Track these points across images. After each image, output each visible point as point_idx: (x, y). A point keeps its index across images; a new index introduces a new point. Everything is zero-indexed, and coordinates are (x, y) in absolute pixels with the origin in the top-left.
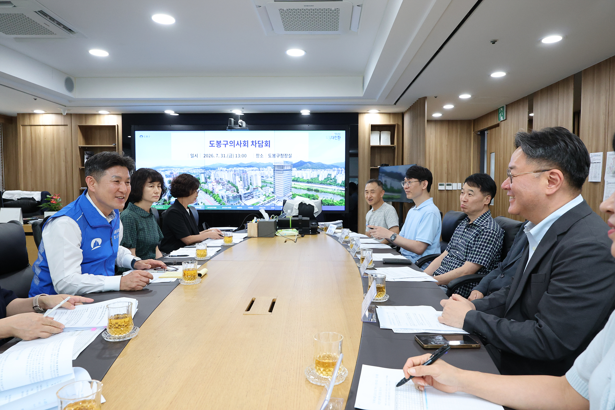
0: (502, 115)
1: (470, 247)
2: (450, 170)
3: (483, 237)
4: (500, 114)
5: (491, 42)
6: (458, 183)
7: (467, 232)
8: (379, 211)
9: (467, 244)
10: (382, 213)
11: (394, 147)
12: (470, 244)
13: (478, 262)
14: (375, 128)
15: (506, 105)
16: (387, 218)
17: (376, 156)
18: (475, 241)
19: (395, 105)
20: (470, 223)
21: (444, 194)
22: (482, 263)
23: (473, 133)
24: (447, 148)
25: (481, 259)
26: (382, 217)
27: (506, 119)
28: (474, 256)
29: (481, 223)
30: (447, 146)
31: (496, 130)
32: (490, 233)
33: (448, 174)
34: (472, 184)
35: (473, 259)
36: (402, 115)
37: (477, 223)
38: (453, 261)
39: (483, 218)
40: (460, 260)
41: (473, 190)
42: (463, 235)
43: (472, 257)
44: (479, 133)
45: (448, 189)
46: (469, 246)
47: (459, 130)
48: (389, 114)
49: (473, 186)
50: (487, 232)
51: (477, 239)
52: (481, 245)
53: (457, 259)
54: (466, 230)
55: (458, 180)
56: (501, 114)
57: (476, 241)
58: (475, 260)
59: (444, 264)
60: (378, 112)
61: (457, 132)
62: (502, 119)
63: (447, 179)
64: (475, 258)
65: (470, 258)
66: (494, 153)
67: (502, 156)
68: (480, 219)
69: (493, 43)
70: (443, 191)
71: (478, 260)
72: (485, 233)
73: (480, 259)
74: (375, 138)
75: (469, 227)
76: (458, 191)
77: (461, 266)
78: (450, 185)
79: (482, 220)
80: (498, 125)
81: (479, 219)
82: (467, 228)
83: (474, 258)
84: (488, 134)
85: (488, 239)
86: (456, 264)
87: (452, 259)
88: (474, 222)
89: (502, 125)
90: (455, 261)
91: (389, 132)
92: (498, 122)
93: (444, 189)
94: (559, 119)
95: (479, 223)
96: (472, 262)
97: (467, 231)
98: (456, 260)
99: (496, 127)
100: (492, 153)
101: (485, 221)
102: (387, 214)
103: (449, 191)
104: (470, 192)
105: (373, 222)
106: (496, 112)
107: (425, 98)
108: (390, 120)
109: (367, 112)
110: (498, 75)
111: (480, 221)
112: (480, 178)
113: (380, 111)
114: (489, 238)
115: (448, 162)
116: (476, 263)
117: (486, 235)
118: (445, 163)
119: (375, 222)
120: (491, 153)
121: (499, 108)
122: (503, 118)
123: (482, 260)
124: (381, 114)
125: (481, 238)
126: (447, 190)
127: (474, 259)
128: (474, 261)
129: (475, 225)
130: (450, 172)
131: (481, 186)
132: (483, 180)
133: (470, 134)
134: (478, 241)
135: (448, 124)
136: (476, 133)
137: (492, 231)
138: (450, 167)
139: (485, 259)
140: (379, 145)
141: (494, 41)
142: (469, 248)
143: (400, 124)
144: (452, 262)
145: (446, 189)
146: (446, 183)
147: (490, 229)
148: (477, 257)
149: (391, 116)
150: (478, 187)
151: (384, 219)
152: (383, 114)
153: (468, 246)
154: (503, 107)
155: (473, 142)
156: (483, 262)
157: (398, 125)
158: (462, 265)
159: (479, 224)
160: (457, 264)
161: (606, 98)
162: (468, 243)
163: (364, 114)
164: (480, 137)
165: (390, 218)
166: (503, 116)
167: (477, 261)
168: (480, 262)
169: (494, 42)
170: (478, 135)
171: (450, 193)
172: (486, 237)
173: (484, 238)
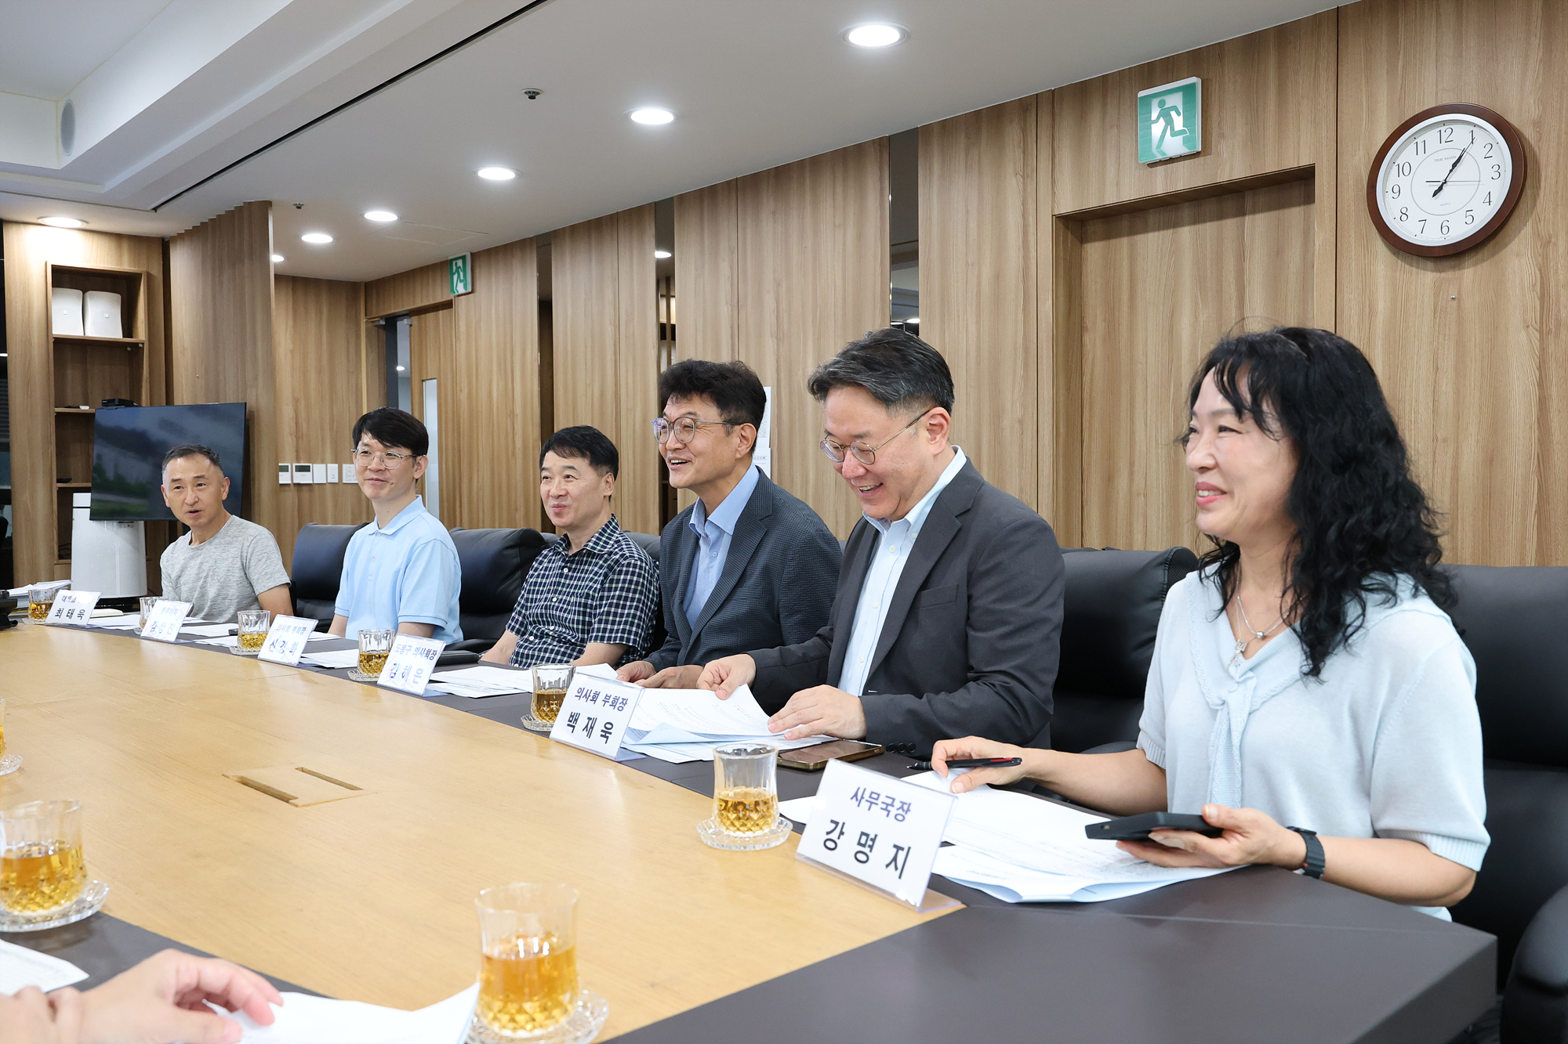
0: (462, 278)
1: (591, 608)
2: (304, 425)
3: (622, 577)
4: (455, 277)
5: (526, 93)
6: (329, 465)
7: (570, 574)
8: (220, 543)
9: (583, 600)
10: (234, 551)
11: (136, 348)
12: (590, 602)
13: (622, 638)
14: (65, 277)
15: (471, 254)
16: (253, 562)
17: (69, 372)
18: (602, 589)
19: (153, 213)
20: (574, 550)
21: (290, 497)
22: (631, 641)
23: (363, 320)
24: (293, 358)
25: (627, 632)
26: (231, 560)
27: (472, 292)
28: (609, 627)
29: (605, 548)
30: (292, 352)
31: (437, 317)
32: (635, 566)
33: (298, 435)
34: (567, 452)
35: (607, 635)
36: (163, 246)
37: (595, 549)
38: (551, 647)
39: (606, 535)
40: (565, 643)
41: (576, 467)
42: (559, 583)
43: (605, 630)
44: (383, 323)
45: (302, 482)
46: (589, 606)
47: (325, 310)
48: (118, 237)
49: (572, 455)
50: (629, 565)
51: (607, 585)
52: (619, 598)
53: (559, 642)
54: (566, 571)
55: (328, 455)
56: (459, 276)
57: (606, 589)
58: (613, 635)
59: (525, 656)
60: (79, 224)
61: (321, 313)
62: (460, 288)
63: (297, 452)
64: (611, 631)
65: (600, 634)
66: (435, 380)
67: (466, 390)
68: (601, 537)
69: (531, 98)
70: (287, 488)
71: (619, 635)
72: (624, 569)
73: (624, 631)
74: (65, 312)
75: (572, 562)
76: (328, 487)
77: (577, 658)
78: (306, 469)
79: (604, 539)
80: (448, 305)
81: (598, 538)
82: (568, 565)
83: (608, 631)
84: (411, 325)
85: (634, 583)
86: (558, 653)
87: (545, 643)
88: (586, 546)
89: (461, 305)
90: (556, 646)
91: (117, 297)
92: (451, 296)
93: (290, 482)
94: (623, 305)
95: (599, 548)
96: (605, 642)
97: (569, 571)
98: (555, 643)
99: (439, 310)
100: (427, 382)
101: (611, 542)
102: (250, 550)
103: (304, 488)
104: (568, 472)
105: (200, 578)
106: (442, 268)
107: (267, 205)
108: (120, 257)
109: (40, 221)
110: (497, 174)
111: (601, 543)
112: (582, 435)
113: (87, 222)
114: (635, 578)
115: (296, 401)
116: (618, 642)
117: (627, 573)
118: (287, 404)
119: (206, 577)
120: (423, 381)
121: (452, 260)
122: (465, 287)
123: (630, 632)
124: (90, 236)
125: (618, 581)
126: (299, 485)
127: (610, 635)
128: (609, 638)
129: (590, 554)
130: (305, 430)
131: (588, 453)
132: (588, 438)
133: (358, 325)
134: (610, 590)
135: (293, 289)
136: (373, 322)
137: (639, 563)
138: (303, 415)
139: (634, 629)
140: (83, 335)
141: (534, 92)
142: (588, 610)
143: (157, 272)
144: (546, 649)
145: (295, 482)
146: (294, 465)
147: (634, 557)
148: (616, 627)
149: (125, 245)
150: (583, 455)
151: (239, 564)
152: (96, 236)
153: (585, 606)
154: (463, 258)
155: (367, 349)
156: (632, 637)
157: (149, 276)
158: (578, 655)
159: (600, 551)
160: (567, 655)
161: (731, 268)
162: (585, 598)
163: (22, 227)
164: (383, 333)
165: (264, 560)
166: (464, 281)
167: (618, 639)
168: (625, 639)
169: (532, 95)
170: (379, 327)
171: (305, 494)
172: (629, 577)
173: (624, 581)
